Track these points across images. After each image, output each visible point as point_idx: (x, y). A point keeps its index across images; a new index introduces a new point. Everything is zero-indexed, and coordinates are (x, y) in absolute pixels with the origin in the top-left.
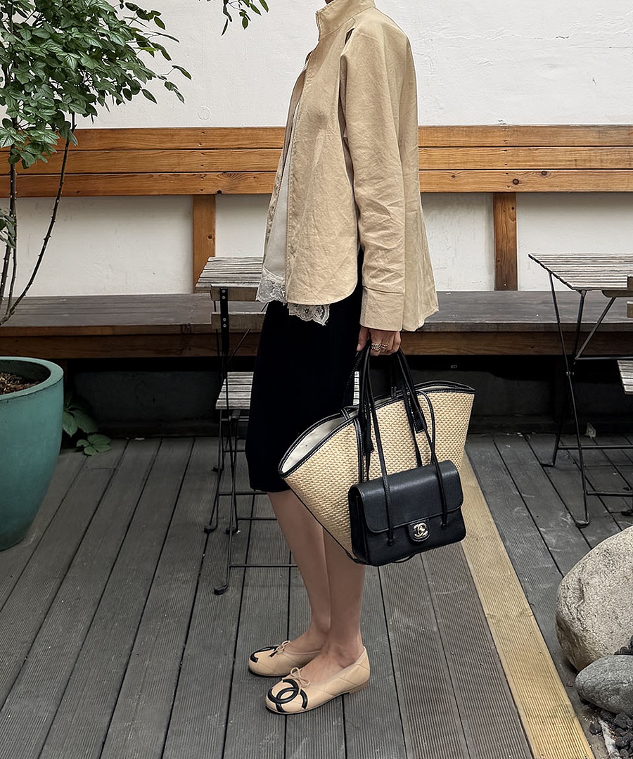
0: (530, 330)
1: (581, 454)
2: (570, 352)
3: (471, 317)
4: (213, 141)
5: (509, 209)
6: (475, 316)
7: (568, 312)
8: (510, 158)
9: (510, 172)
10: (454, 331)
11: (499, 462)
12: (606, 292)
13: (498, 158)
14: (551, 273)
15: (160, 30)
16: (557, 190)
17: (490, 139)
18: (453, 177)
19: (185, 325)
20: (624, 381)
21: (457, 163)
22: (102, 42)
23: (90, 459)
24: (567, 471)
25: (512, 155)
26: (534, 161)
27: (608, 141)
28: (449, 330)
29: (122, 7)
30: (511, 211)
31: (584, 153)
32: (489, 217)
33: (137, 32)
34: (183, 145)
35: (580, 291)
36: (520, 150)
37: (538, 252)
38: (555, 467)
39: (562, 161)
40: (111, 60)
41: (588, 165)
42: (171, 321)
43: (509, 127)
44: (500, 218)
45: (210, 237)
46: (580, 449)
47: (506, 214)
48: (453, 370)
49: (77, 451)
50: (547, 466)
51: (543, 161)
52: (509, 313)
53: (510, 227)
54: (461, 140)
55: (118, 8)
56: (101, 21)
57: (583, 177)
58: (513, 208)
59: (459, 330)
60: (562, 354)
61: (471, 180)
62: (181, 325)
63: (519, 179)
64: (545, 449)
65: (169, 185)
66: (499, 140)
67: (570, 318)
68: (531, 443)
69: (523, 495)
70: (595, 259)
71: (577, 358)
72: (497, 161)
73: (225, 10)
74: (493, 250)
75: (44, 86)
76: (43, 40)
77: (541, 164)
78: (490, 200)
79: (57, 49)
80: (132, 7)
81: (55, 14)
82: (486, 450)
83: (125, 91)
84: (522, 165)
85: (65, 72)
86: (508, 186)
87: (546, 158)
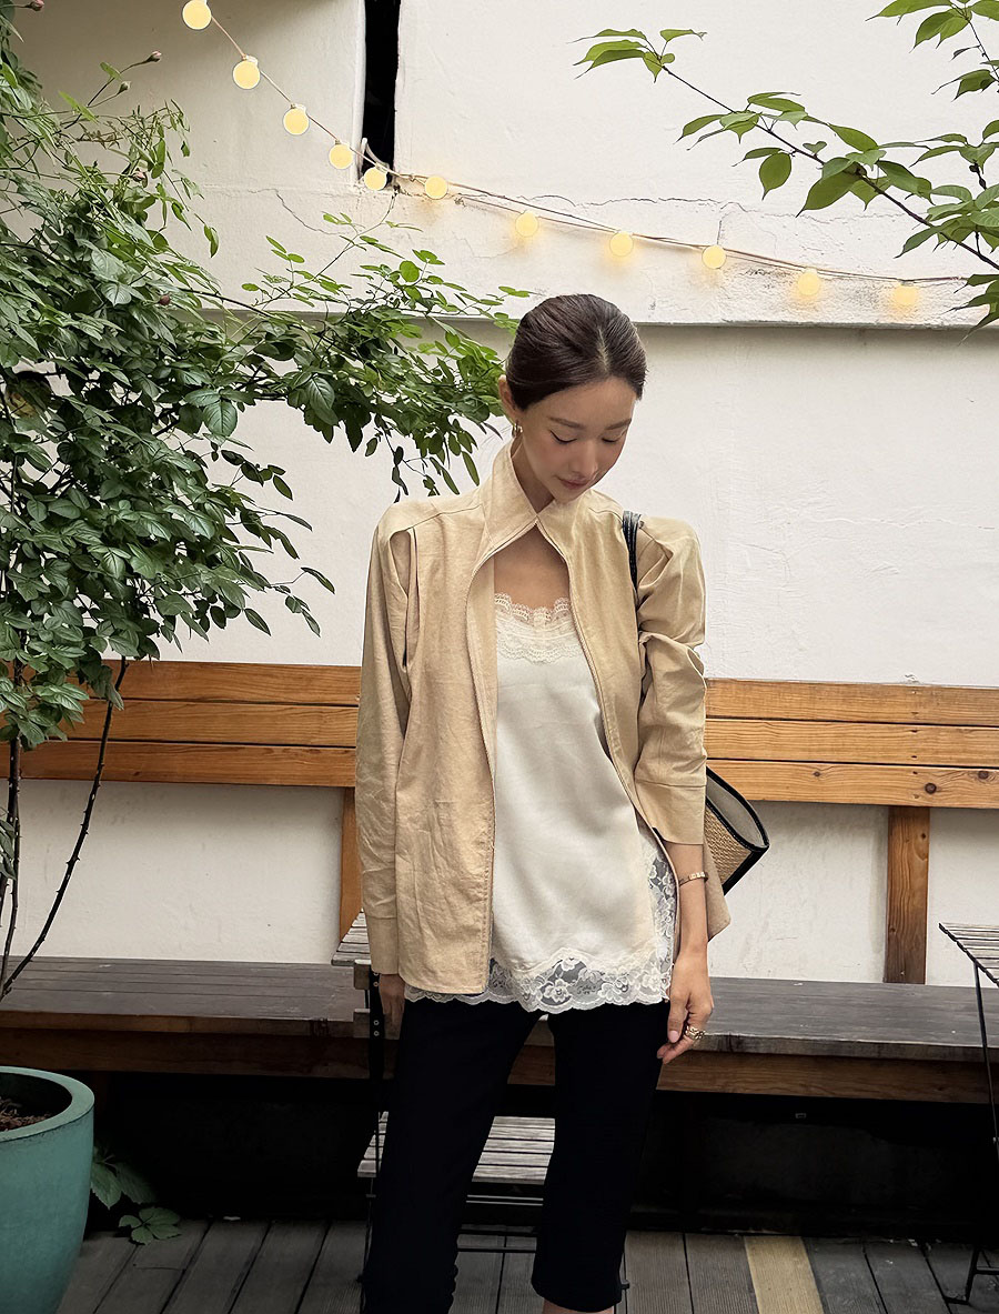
0: (938, 1058)
3: (832, 1031)
5: (916, 837)
6: (843, 1028)
8: (921, 745)
9: (921, 771)
10: (799, 1053)
11: (870, 1290)
13: (900, 744)
14: (973, 959)
17: (886, 710)
18: (817, 774)
19: (319, 1022)
21: (824, 750)
23: (141, 1252)
25: (925, 740)
26: (964, 752)
28: (790, 1052)
29: (215, 457)
30: (920, 839)
32: (879, 849)
34: (329, 698)
36: (940, 730)
42: (294, 1013)
43: (923, 689)
44: (898, 852)
47: (909, 849)
48: (798, 1122)
49: (117, 1236)
50: (955, 1301)
51: (981, 752)
52: (905, 1025)
53: (917, 871)
54: (833, 709)
55: (208, 460)
58: (924, 836)
59: (809, 1053)
61: (850, 782)
62: (310, 1022)
63: (937, 784)
64: (955, 1271)
65: (298, 769)
66: (902, 711)
68: (930, 1259)
72: (898, 750)
73: (396, 477)
74: (884, 909)
75: (65, 604)
76: (67, 522)
77: (978, 759)
78: (883, 819)
79: (92, 538)
80: (233, 459)
81: (92, 471)
82: (849, 1268)
83: (215, 611)
84: (944, 758)
85: (104, 581)
86: (917, 797)
87: (988, 748)
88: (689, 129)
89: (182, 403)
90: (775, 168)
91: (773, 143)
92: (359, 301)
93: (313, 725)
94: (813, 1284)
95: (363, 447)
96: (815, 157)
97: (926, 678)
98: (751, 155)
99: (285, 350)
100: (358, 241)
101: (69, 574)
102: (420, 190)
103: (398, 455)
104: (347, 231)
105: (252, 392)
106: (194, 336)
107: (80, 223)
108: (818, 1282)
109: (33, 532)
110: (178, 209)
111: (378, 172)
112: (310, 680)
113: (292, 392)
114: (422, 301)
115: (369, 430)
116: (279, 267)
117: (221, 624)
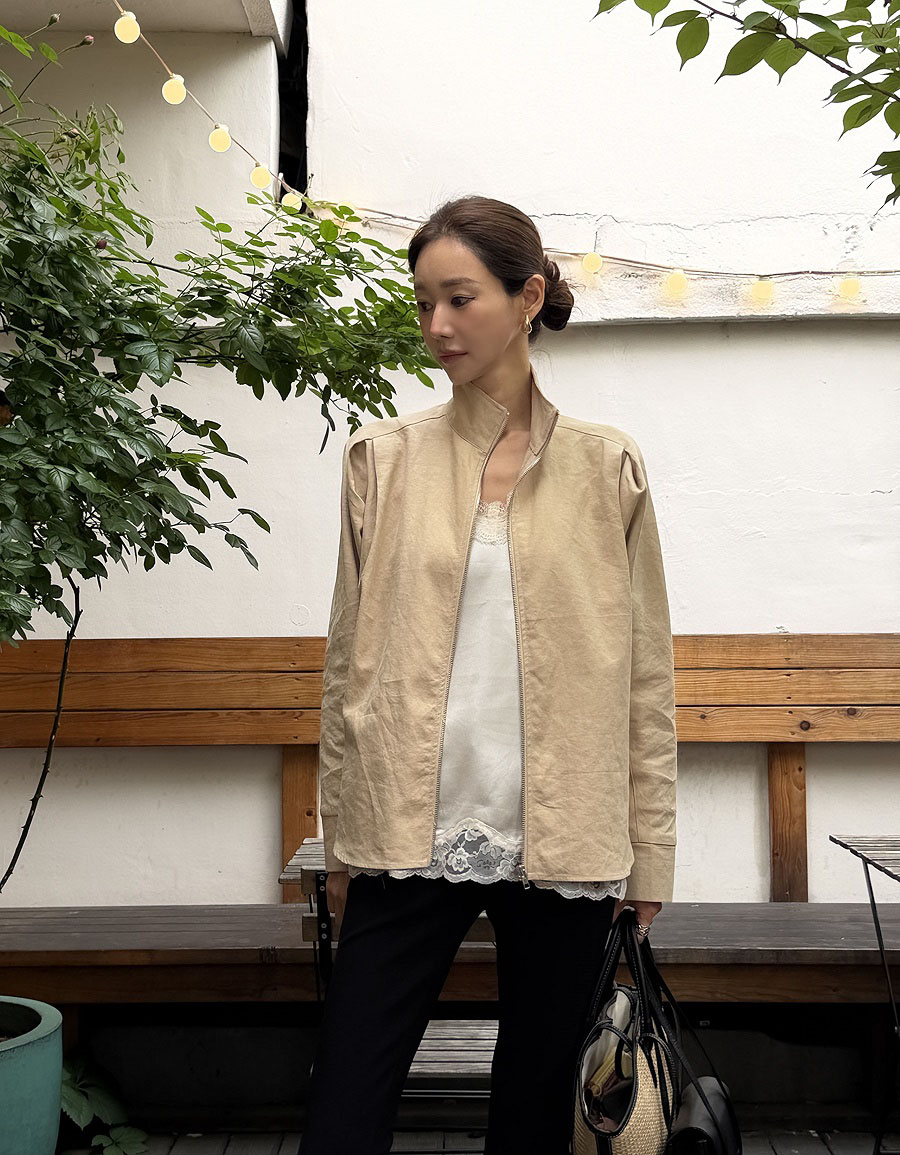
0: (831, 962)
3: (733, 941)
5: (794, 771)
8: (795, 688)
9: (796, 710)
10: (705, 962)
13: (776, 687)
14: (867, 861)
16: (873, 738)
17: (762, 657)
18: (703, 717)
19: (268, 950)
21: (708, 695)
25: (798, 683)
26: (834, 691)
29: (155, 412)
30: (797, 772)
32: (761, 782)
34: (265, 667)
36: (810, 673)
39: (879, 691)
42: (245, 943)
43: (794, 637)
44: (778, 785)
45: (310, 814)
47: (788, 781)
48: (703, 1028)
51: (848, 691)
52: (797, 934)
53: (797, 798)
54: (716, 657)
58: (800, 769)
59: (714, 961)
61: (732, 723)
62: (260, 950)
63: (811, 721)
66: (777, 659)
68: (832, 1147)
72: (775, 692)
73: (325, 413)
74: (767, 837)
77: (846, 698)
78: (762, 755)
80: (172, 413)
83: (161, 548)
84: (816, 698)
86: (793, 733)
87: (856, 687)
95: (292, 394)
97: (795, 628)
99: (217, 307)
103: (326, 394)
117: (166, 560)
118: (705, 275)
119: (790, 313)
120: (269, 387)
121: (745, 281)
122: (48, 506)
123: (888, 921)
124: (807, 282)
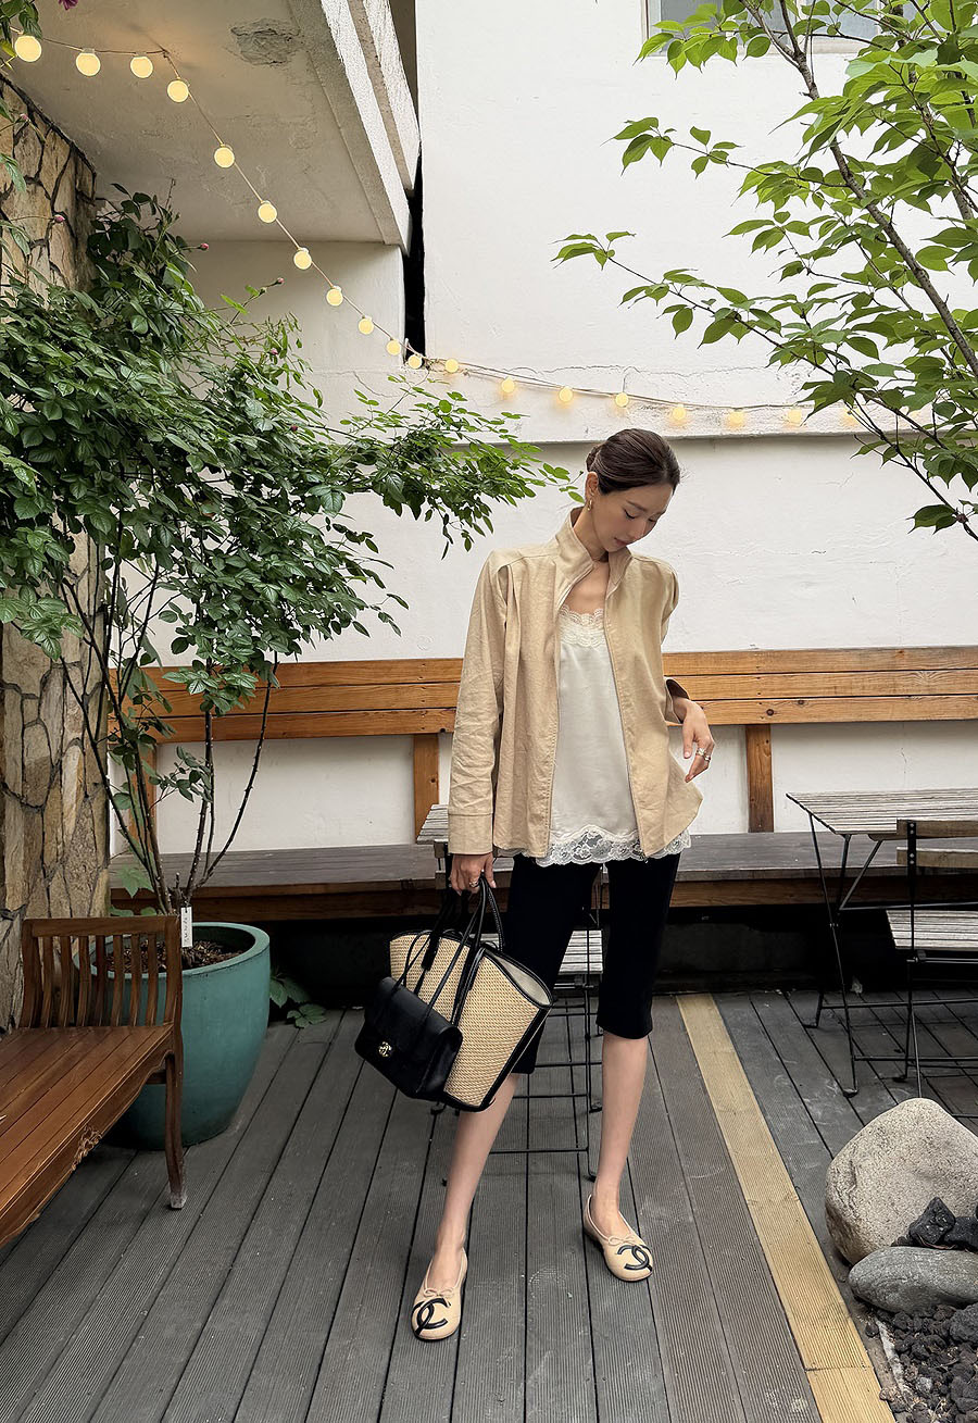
0: (789, 878)
1: (847, 1013)
2: (833, 900)
3: (723, 864)
4: (436, 674)
5: (763, 742)
6: (730, 862)
7: (830, 855)
8: (764, 687)
9: (764, 702)
11: (757, 1023)
12: (873, 835)
13: (751, 686)
14: (811, 815)
15: (372, 554)
16: (816, 720)
17: (741, 666)
19: (407, 881)
20: (895, 934)
21: (707, 693)
22: (306, 569)
23: (302, 1032)
24: (831, 1032)
25: (766, 683)
26: (789, 689)
27: (869, 665)
29: (328, 528)
30: (765, 744)
31: (844, 679)
32: (741, 750)
33: (347, 557)
34: (402, 679)
35: (844, 835)
36: (774, 677)
37: (796, 792)
38: (821, 1029)
39: (820, 688)
40: (318, 590)
41: (848, 693)
42: (391, 876)
43: (761, 652)
44: (753, 751)
45: (433, 781)
46: (846, 1007)
47: (760, 750)
48: (705, 921)
49: (287, 1023)
50: (809, 1027)
51: (798, 689)
52: (766, 858)
53: (765, 763)
54: (710, 668)
55: (324, 530)
56: (306, 546)
57: (842, 706)
58: (767, 741)
59: (710, 879)
60: (824, 901)
61: (721, 712)
62: (401, 881)
63: (774, 709)
64: (808, 1008)
65: (386, 724)
66: (751, 667)
67: (832, 862)
68: (791, 1002)
69: (784, 1061)
70: (859, 798)
71: (841, 908)
72: (752, 691)
73: (445, 532)
74: (746, 788)
75: (239, 622)
76: (238, 570)
77: (798, 693)
78: (742, 733)
79: (254, 579)
80: (340, 529)
81: (252, 539)
82: (743, 1011)
83: (334, 624)
84: (777, 693)
85: (264, 606)
86: (762, 718)
87: (803, 685)
88: (627, 297)
89: (307, 495)
90: (682, 318)
91: (682, 302)
92: (416, 426)
93: (392, 696)
94: (722, 1022)
95: (423, 515)
96: (708, 309)
97: (762, 647)
98: (668, 310)
99: (370, 458)
100: (411, 391)
101: (240, 603)
102: (442, 368)
103: (446, 519)
104: (404, 385)
105: (351, 487)
106: (312, 453)
107: (237, 382)
108: (725, 1022)
109: (216, 577)
110: (297, 376)
111: (416, 359)
112: (390, 668)
113: (377, 485)
114: (455, 425)
115: (425, 507)
116: (363, 411)
117: (338, 631)
118: (699, 408)
119: (756, 433)
120: (406, 508)
121: (725, 411)
122: (262, 609)
123: (826, 845)
124: (768, 412)
